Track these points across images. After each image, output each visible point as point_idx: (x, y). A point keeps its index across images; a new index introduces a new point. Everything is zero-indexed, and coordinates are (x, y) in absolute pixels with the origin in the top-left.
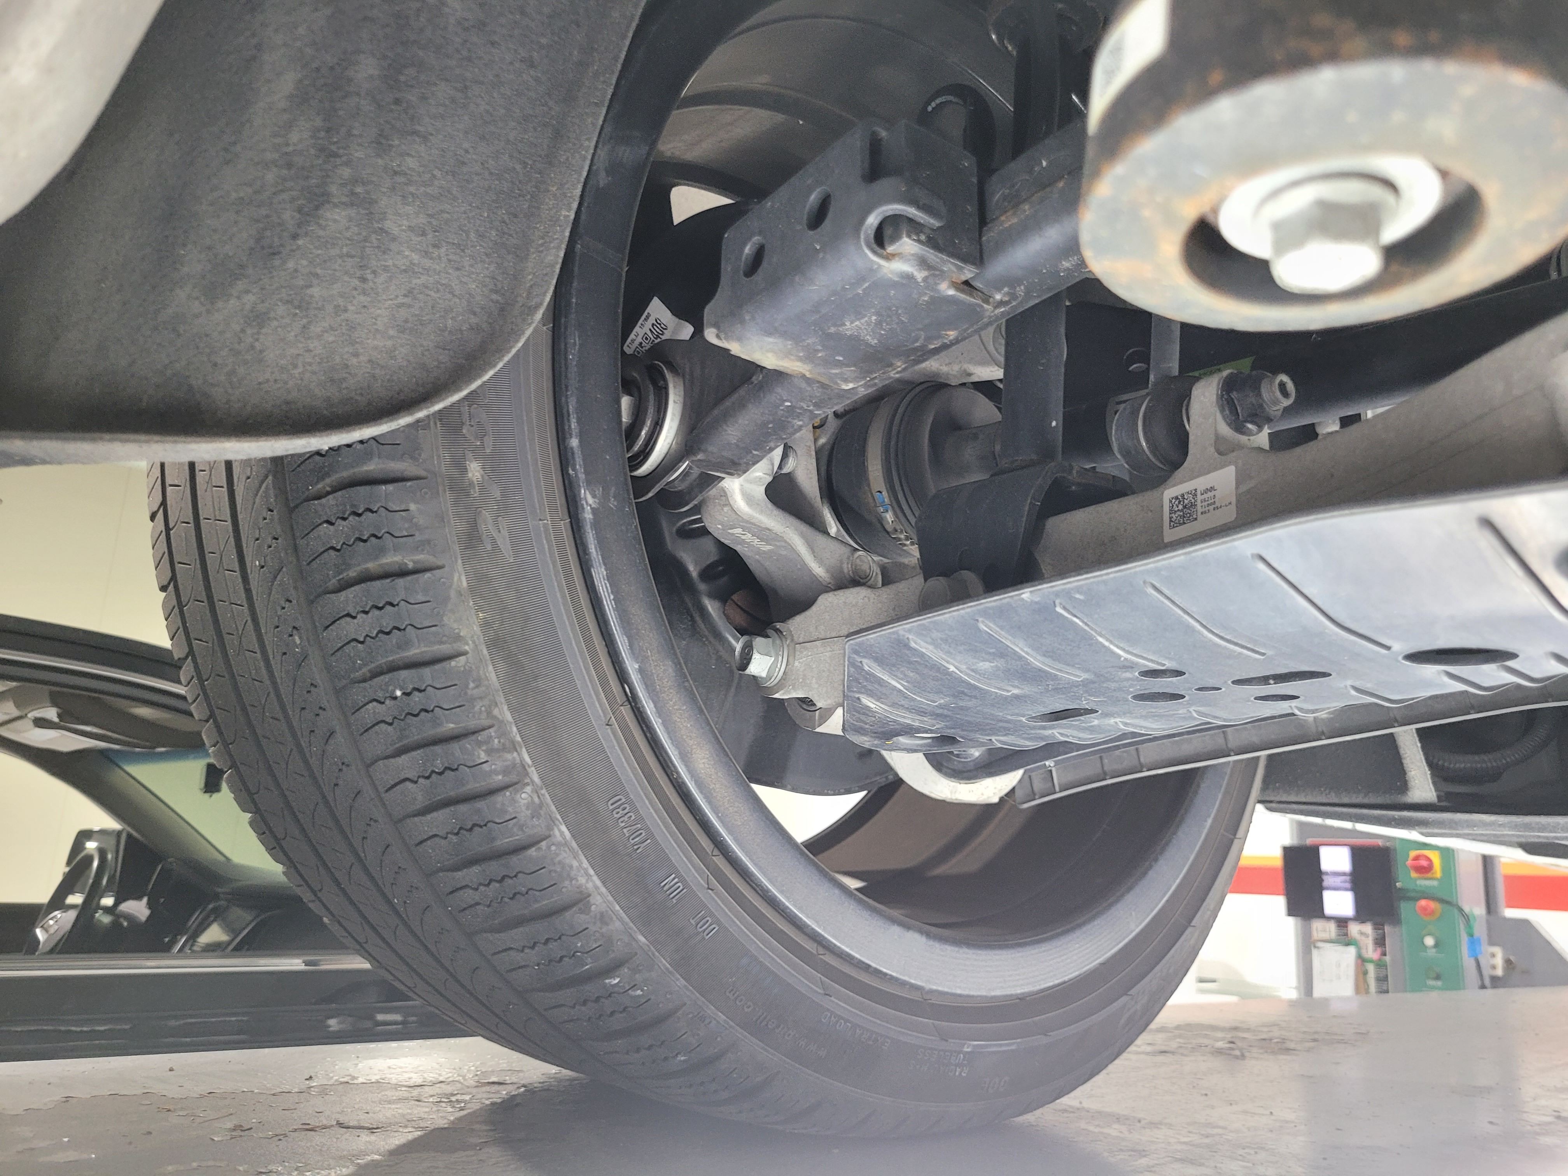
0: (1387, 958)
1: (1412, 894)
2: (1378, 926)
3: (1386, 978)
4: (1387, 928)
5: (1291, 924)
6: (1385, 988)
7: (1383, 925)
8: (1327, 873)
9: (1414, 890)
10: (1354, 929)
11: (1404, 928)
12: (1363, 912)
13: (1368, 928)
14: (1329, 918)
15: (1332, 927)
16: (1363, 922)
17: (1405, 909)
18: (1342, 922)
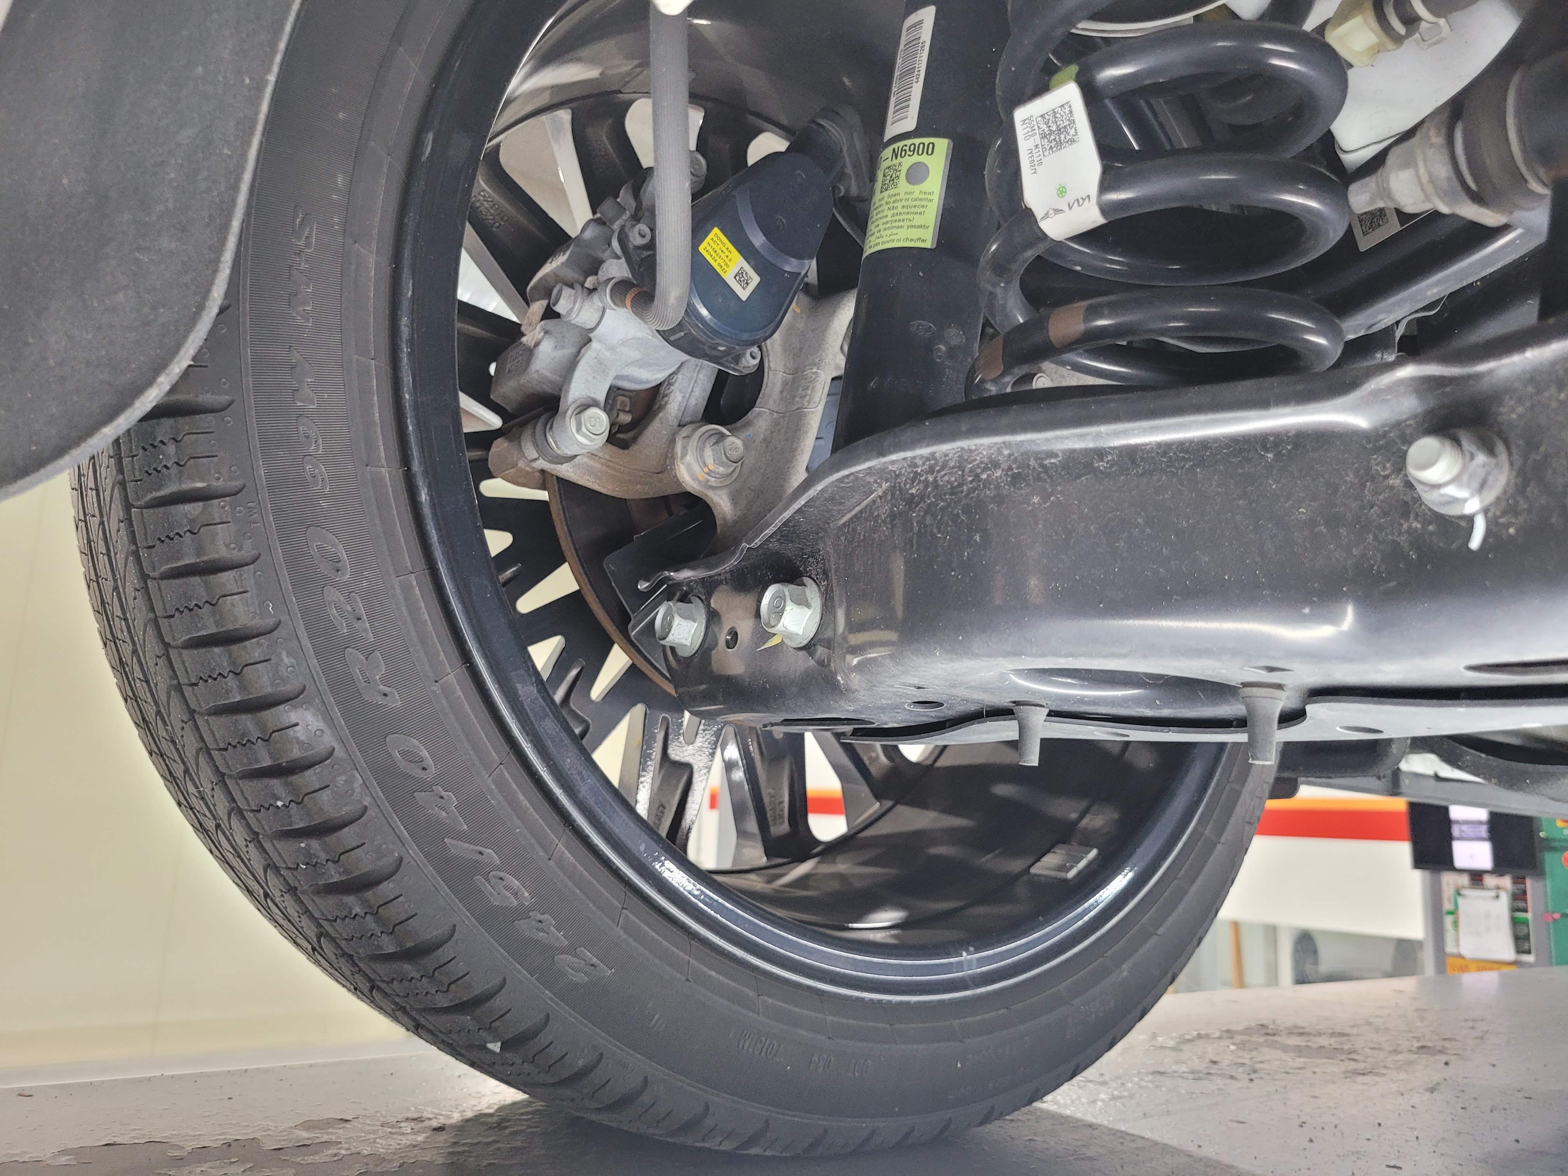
0: (1529, 916)
1: (1557, 844)
2: (1519, 880)
3: (1527, 937)
4: (1529, 883)
5: (1417, 878)
6: (1527, 947)
7: (1524, 878)
8: (1457, 822)
9: (1560, 840)
10: (1490, 881)
11: (1548, 883)
12: (1502, 864)
13: (1506, 881)
14: (1461, 871)
15: (1465, 880)
16: (1501, 875)
17: (1550, 860)
18: (1476, 877)
